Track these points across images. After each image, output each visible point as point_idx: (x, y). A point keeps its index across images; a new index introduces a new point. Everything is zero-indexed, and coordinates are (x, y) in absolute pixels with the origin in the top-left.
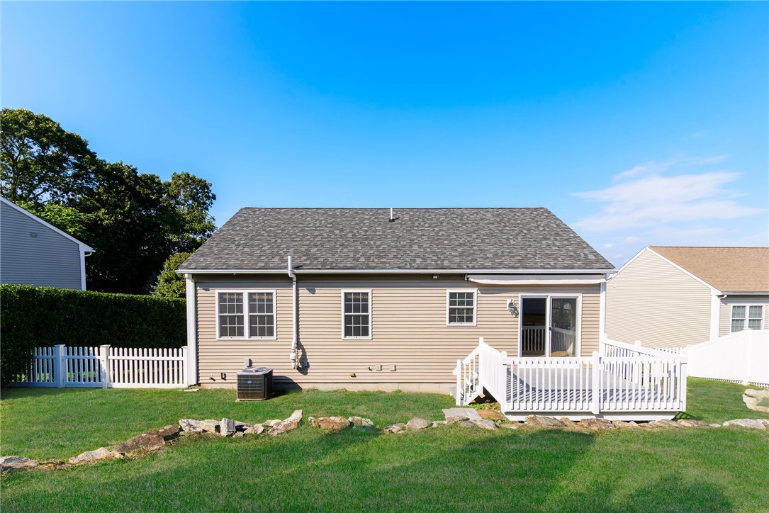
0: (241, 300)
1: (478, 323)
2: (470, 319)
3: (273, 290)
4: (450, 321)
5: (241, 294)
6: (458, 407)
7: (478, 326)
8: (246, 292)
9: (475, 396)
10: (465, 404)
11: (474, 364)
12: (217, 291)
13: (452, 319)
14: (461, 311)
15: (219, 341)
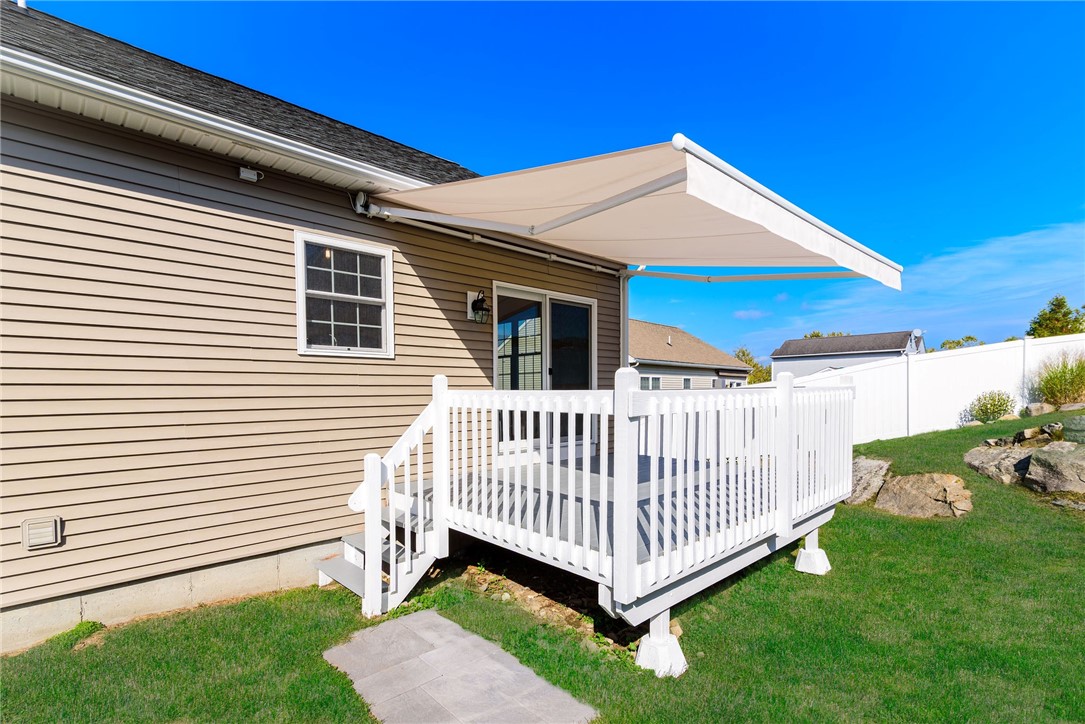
1: (401, 350)
2: (373, 339)
4: (311, 341)
6: (374, 622)
7: (399, 360)
9: (422, 565)
10: (395, 601)
11: (420, 459)
13: (316, 336)
14: (345, 310)
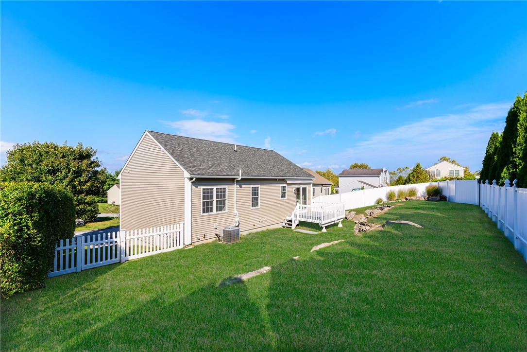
0: (212, 192)
3: (226, 187)
5: (212, 189)
8: (215, 188)
12: (202, 187)
15: (202, 216)
